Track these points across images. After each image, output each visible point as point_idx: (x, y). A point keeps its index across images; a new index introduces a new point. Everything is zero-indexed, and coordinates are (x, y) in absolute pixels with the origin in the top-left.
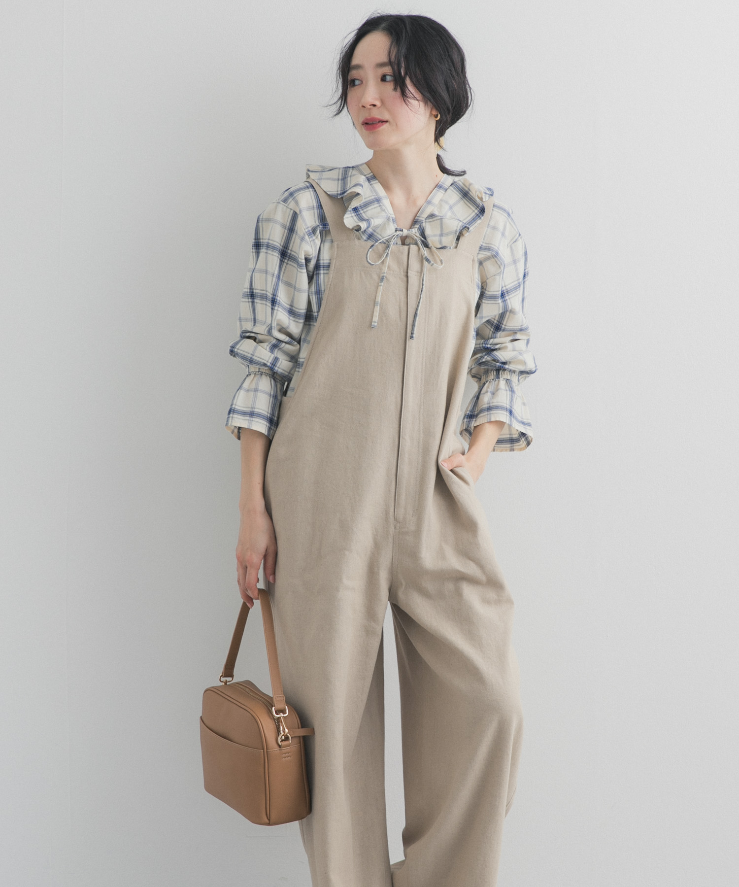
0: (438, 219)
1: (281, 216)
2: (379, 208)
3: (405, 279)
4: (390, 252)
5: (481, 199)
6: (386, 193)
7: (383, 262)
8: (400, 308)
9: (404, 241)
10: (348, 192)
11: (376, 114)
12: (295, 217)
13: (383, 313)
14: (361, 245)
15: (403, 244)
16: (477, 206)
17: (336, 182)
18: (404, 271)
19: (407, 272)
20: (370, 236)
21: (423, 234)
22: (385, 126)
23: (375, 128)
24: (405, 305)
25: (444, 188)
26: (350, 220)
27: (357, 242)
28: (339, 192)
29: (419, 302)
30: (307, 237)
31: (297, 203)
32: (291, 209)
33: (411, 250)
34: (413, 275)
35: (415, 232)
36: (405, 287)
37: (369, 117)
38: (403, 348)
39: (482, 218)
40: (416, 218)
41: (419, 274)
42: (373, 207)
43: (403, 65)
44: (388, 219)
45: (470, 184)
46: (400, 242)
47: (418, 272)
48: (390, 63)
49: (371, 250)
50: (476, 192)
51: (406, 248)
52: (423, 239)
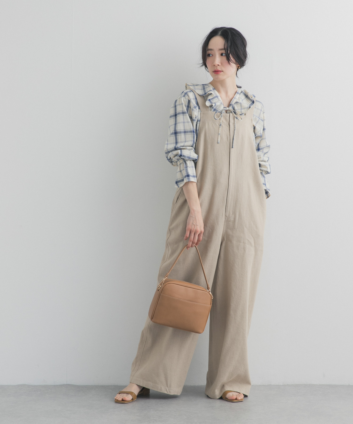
0: (239, 104)
1: (184, 101)
2: (218, 99)
3: (229, 126)
4: (222, 115)
5: (252, 98)
6: (219, 94)
7: (220, 119)
8: (227, 136)
9: (226, 112)
10: (207, 94)
11: (219, 68)
12: (189, 102)
13: (221, 138)
14: (211, 112)
15: (226, 113)
16: (251, 100)
17: (201, 90)
18: (228, 123)
19: (229, 123)
20: (215, 110)
21: (234, 109)
22: (222, 73)
23: (218, 73)
24: (229, 136)
25: (239, 94)
26: (208, 104)
27: (210, 112)
28: (203, 94)
29: (234, 134)
30: (194, 109)
31: (188, 96)
32: (187, 99)
33: (230, 115)
34: (231, 124)
35: (231, 108)
36: (229, 129)
37: (216, 70)
38: (229, 152)
39: (253, 105)
40: (230, 103)
41: (233, 124)
42: (215, 99)
43: (229, 49)
44: (221, 103)
45: (248, 93)
46: (225, 112)
47: (233, 123)
48: (224, 49)
49: (215, 114)
50: (250, 96)
51: (228, 114)
52: (234, 111)
